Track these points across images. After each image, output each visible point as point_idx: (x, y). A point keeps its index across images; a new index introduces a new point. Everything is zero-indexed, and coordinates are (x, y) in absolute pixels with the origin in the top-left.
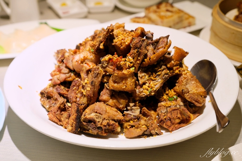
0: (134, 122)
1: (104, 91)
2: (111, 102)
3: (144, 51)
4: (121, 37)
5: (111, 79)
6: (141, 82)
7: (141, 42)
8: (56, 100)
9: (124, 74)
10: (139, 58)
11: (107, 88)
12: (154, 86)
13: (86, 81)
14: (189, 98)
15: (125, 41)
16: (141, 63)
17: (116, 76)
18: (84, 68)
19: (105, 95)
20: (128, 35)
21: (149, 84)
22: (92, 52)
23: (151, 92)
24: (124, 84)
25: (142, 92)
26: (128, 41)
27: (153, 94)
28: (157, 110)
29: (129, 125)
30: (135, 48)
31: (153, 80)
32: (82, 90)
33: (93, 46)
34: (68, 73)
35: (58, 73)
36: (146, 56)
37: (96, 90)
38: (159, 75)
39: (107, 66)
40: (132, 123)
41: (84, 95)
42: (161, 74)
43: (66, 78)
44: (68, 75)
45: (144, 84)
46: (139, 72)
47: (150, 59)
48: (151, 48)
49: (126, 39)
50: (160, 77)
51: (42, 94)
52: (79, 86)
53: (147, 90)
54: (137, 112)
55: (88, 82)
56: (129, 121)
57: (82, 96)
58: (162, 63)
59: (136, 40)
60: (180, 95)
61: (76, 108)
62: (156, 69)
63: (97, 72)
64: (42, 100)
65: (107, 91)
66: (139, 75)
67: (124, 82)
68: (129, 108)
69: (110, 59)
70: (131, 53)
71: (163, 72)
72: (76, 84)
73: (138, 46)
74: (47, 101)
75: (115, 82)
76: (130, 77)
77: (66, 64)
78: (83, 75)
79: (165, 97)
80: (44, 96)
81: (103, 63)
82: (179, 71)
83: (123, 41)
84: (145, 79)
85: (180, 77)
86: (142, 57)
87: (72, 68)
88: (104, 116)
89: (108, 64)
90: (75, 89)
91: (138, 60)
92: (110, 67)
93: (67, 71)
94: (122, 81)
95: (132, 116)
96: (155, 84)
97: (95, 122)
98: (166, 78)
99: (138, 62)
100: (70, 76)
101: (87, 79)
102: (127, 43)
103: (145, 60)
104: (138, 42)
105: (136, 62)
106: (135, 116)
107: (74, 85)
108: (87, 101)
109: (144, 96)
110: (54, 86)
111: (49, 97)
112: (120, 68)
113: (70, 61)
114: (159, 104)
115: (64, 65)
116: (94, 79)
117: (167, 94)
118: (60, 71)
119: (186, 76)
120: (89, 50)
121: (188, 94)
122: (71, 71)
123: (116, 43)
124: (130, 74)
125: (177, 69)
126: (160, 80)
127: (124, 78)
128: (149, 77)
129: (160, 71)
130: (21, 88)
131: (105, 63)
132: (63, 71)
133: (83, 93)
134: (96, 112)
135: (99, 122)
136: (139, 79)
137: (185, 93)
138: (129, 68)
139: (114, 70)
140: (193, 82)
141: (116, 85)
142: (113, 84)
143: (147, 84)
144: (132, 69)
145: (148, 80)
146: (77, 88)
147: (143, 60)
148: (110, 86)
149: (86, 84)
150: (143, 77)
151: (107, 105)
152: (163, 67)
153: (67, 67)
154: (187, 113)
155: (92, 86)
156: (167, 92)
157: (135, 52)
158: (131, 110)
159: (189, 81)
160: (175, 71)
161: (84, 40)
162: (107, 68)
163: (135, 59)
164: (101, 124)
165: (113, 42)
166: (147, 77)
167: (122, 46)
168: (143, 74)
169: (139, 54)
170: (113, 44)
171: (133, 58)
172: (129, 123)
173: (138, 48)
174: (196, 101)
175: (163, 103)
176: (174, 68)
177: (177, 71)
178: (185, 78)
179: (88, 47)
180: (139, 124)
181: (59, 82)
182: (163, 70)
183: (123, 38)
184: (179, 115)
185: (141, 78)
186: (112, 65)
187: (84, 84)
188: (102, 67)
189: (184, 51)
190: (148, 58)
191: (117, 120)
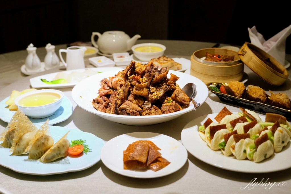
0: (148, 111)
1: (130, 95)
2: (134, 101)
3: (153, 73)
4: (139, 67)
5: (134, 88)
6: (151, 91)
7: (151, 69)
8: (102, 104)
9: (141, 85)
10: (150, 78)
11: (132, 94)
12: (159, 94)
13: (120, 91)
14: (179, 99)
15: (142, 69)
16: (151, 81)
17: (137, 86)
18: (119, 84)
19: (131, 97)
20: (144, 66)
21: (156, 93)
22: (123, 77)
23: (157, 97)
24: (142, 91)
25: (152, 97)
26: (143, 69)
27: (159, 98)
28: (161, 108)
29: (145, 113)
30: (148, 72)
31: (158, 91)
32: (118, 96)
33: (123, 74)
34: (109, 89)
35: (103, 89)
36: (154, 76)
37: (126, 94)
38: (162, 88)
39: (132, 81)
40: (146, 112)
41: (119, 99)
42: (163, 87)
43: (108, 92)
44: (109, 91)
45: (153, 92)
46: (150, 86)
47: (156, 78)
48: (157, 73)
49: (143, 68)
50: (163, 89)
51: (94, 100)
52: (116, 94)
53: (155, 96)
54: (150, 105)
55: (121, 91)
56: (145, 111)
57: (118, 100)
58: (164, 82)
59: (148, 68)
60: (175, 99)
61: (115, 102)
62: (160, 85)
63: (126, 84)
64: (94, 104)
65: (132, 95)
66: (150, 88)
67: (142, 90)
68: (145, 104)
69: (134, 77)
70: (145, 75)
71: (164, 87)
72: (114, 93)
73: (150, 71)
74: (97, 105)
75: (136, 90)
76: (145, 88)
77: (108, 84)
78: (118, 88)
79: (166, 101)
80: (95, 102)
81: (130, 79)
82: (174, 87)
83: (141, 69)
84: (154, 90)
85: (175, 90)
86: (152, 77)
87: (111, 86)
88: (131, 107)
89: (132, 80)
90: (114, 96)
91: (149, 79)
92: (134, 81)
93: (108, 88)
94: (141, 89)
95: (147, 108)
96: (160, 93)
97: (125, 110)
98: (166, 90)
99: (150, 80)
100: (110, 91)
101: (120, 89)
102: (143, 70)
103: (154, 79)
104: (149, 68)
105: (148, 80)
106: (148, 108)
107: (113, 94)
108: (121, 102)
109: (153, 99)
110: (101, 97)
111: (98, 103)
112: (139, 82)
113: (110, 83)
114: (162, 105)
115: (107, 85)
116: (125, 88)
117: (167, 100)
118: (104, 88)
119: (178, 90)
120: (121, 76)
121: (178, 97)
122: (110, 88)
123: (137, 70)
124: (145, 86)
125: (173, 85)
126: (162, 91)
127: (141, 88)
128: (156, 89)
129: (163, 86)
130: (82, 97)
131: (131, 79)
132: (106, 88)
133: (118, 98)
134: (126, 105)
135: (128, 110)
136: (151, 90)
137: (177, 96)
138: (145, 82)
139: (136, 83)
140: (182, 93)
141: (137, 91)
142: (135, 91)
143: (155, 93)
144: (146, 83)
145: (155, 91)
146: (115, 95)
147: (153, 79)
148: (134, 92)
149: (120, 92)
150: (153, 89)
151: (132, 103)
152: (164, 83)
153: (108, 86)
154: (178, 106)
155: (124, 92)
156: (167, 98)
157: (148, 74)
158: (146, 105)
159: (180, 92)
160: (171, 86)
161: (118, 73)
162: (132, 82)
163: (148, 79)
164: (129, 111)
165: (135, 70)
166: (155, 89)
167: (140, 72)
168: (153, 88)
169: (150, 75)
170: (135, 71)
171: (147, 78)
172: (145, 112)
173: (150, 72)
174: (183, 101)
175: (165, 104)
176: (171, 85)
177: (173, 87)
178: (177, 91)
179: (120, 75)
180: (151, 112)
181: (104, 94)
182: (164, 86)
183: (141, 67)
184: (174, 108)
185: (152, 89)
186: (135, 80)
187: (119, 92)
188: (130, 82)
189: (176, 77)
190: (155, 78)
191: (138, 110)
